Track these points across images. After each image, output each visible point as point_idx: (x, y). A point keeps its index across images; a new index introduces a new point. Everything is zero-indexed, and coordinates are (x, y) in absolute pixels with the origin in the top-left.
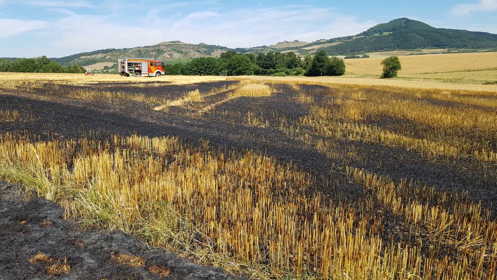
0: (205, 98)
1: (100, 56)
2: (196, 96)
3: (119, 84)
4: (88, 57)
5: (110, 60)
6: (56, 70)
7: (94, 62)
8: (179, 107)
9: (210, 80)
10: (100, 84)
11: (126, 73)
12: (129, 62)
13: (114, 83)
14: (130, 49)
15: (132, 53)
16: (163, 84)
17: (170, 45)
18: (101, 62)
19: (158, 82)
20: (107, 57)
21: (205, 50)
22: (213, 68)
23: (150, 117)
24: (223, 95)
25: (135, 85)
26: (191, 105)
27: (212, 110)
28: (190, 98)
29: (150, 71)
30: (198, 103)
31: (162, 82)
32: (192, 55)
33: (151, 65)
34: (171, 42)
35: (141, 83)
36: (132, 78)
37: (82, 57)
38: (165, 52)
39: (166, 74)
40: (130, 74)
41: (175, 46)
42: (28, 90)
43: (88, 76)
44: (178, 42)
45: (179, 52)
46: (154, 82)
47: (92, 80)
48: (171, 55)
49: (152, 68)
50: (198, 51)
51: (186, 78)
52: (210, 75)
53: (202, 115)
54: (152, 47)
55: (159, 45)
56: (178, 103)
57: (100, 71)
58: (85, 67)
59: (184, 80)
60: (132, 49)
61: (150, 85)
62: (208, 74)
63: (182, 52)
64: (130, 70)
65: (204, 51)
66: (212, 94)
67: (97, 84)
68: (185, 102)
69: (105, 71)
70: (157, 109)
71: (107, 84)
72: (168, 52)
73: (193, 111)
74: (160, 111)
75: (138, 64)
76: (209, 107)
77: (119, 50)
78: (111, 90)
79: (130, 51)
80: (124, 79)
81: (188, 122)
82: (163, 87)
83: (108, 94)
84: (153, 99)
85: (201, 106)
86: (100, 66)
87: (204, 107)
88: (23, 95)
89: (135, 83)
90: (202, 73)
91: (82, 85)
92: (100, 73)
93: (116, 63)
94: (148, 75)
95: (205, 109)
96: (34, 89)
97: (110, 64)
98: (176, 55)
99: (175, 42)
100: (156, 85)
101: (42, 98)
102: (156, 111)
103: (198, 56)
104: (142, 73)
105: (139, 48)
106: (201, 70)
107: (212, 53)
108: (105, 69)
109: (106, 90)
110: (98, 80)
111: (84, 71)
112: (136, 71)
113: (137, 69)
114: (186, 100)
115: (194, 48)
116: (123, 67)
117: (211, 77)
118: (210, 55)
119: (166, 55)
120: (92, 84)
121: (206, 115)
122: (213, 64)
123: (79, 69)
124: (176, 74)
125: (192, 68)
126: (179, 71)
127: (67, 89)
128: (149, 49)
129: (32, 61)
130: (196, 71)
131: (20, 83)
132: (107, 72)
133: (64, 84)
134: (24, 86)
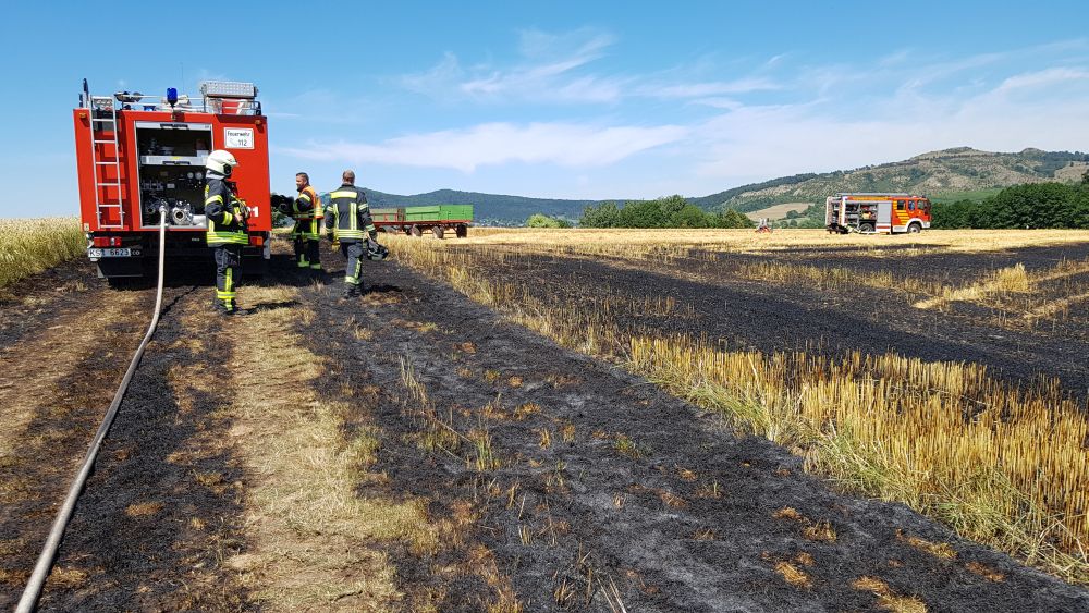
0: (1040, 285)
1: (782, 189)
2: (1016, 278)
4: (758, 193)
5: (801, 199)
6: (695, 222)
7: (768, 202)
8: (974, 304)
9: (1050, 240)
11: (841, 227)
12: (850, 202)
14: (846, 172)
15: (852, 182)
16: (928, 251)
17: (945, 158)
18: (782, 202)
19: (917, 246)
20: (796, 193)
21: (1039, 164)
22: (1057, 210)
23: (909, 322)
25: (866, 253)
26: (1003, 300)
27: (1059, 314)
28: (999, 284)
29: (895, 220)
30: (1020, 295)
31: (925, 246)
32: (999, 178)
33: (900, 207)
34: (948, 151)
35: (878, 248)
36: (855, 238)
37: (744, 195)
38: (930, 175)
39: (933, 227)
40: (850, 229)
41: (958, 160)
43: (763, 235)
44: (966, 149)
45: (966, 173)
46: (909, 246)
48: (945, 182)
49: (902, 213)
50: (1019, 169)
51: (984, 236)
52: (1049, 226)
53: (1033, 325)
54: (900, 164)
55: (917, 160)
56: (970, 293)
57: (779, 223)
58: (750, 216)
59: (979, 240)
60: (852, 171)
61: (899, 252)
62: (1042, 225)
63: (974, 174)
64: (850, 220)
65: (1037, 169)
66: (1056, 276)
67: (785, 251)
68: (988, 293)
69: (789, 221)
70: (920, 305)
72: (938, 175)
73: (1009, 315)
74: (928, 311)
75: (868, 206)
76: (1052, 307)
77: (823, 176)
79: (847, 177)
80: (836, 239)
81: (998, 337)
82: (927, 256)
83: (813, 272)
84: (910, 284)
85: (1031, 303)
86: (779, 211)
87: (1039, 305)
88: (659, 271)
89: (865, 248)
90: (1025, 221)
91: (757, 253)
92: (777, 226)
93: (813, 205)
94: (889, 230)
95: (1042, 311)
97: (801, 207)
98: (958, 182)
99: (957, 151)
100: (913, 252)
101: (692, 277)
102: (920, 310)
103: (1016, 179)
104: (877, 225)
105: (869, 168)
106: (1023, 215)
107: (1057, 173)
108: (788, 218)
111: (749, 224)
112: (863, 222)
113: (866, 216)
114: (991, 287)
115: (1006, 163)
116: (837, 214)
117: (1052, 232)
119: (933, 182)
120: (775, 251)
121: (1044, 324)
122: (1057, 199)
123: (738, 219)
124: (955, 226)
125: (1000, 210)
126: (963, 220)
127: (732, 260)
128: (892, 170)
129: (655, 205)
130: (1008, 219)
131: (650, 248)
132: (794, 225)
133: (722, 250)
134: (656, 254)
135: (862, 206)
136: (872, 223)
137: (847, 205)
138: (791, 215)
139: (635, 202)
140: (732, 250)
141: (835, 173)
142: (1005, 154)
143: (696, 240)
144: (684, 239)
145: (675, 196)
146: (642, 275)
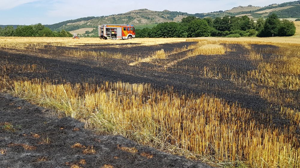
0: (169, 56)
1: (82, 23)
2: (161, 54)
3: (101, 45)
4: (74, 24)
5: (90, 26)
6: (48, 35)
7: (78, 27)
8: (149, 63)
9: (172, 41)
10: (86, 46)
11: (105, 37)
12: (107, 27)
13: (96, 45)
14: (106, 17)
15: (108, 20)
16: (134, 46)
17: (139, 12)
18: (83, 27)
19: (131, 44)
20: (88, 24)
21: (169, 16)
22: (175, 31)
23: (127, 70)
24: (184, 53)
25: (113, 46)
26: (158, 62)
27: (174, 65)
28: (156, 56)
29: (123, 35)
30: (163, 60)
31: (133, 44)
32: (157, 20)
33: (125, 30)
35: (117, 44)
36: (109, 41)
37: (68, 24)
38: (135, 18)
39: (136, 37)
40: (108, 38)
41: (143, 13)
42: (34, 50)
43: (75, 40)
44: (146, 9)
45: (146, 18)
46: (128, 44)
47: (80, 42)
48: (139, 21)
49: (125, 32)
50: (163, 17)
51: (152, 40)
52: (173, 37)
53: (167, 69)
54: (124, 14)
55: (130, 13)
56: (147, 60)
57: (83, 35)
58: (71, 32)
59: (150, 42)
60: (108, 16)
61: (124, 46)
62: (170, 37)
63: (149, 18)
64: (108, 34)
65: (168, 17)
66: (174, 53)
67: (84, 46)
68: (153, 59)
69: (86, 35)
70: (131, 64)
71: (91, 45)
72: (137, 19)
73: (159, 66)
74: (134, 66)
75: (114, 29)
76: (172, 63)
77: (97, 18)
78: (95, 50)
79: (106, 18)
80: (103, 41)
81: (156, 74)
82: (134, 47)
83: (94, 53)
84: (128, 57)
85: (166, 62)
86: (82, 31)
87: (168, 63)
88: (32, 54)
89: (113, 45)
90: (165, 35)
91: (73, 46)
92: (82, 37)
93: (95, 29)
94: (121, 38)
95: (169, 65)
96: (39, 49)
97: (90, 30)
98: (144, 21)
99: (143, 10)
100: (129, 46)
101: (46, 56)
102: (131, 66)
103: (162, 21)
104: (117, 36)
105: (114, 15)
106: (165, 33)
107: (174, 19)
108: (86, 34)
109: (92, 50)
110: (84, 42)
111: (71, 36)
112: (112, 35)
113: (113, 33)
114: (154, 57)
115: (159, 15)
116: (103, 32)
117: (173, 39)
118: (173, 20)
119: (136, 21)
120: (80, 46)
121: (169, 69)
122: (175, 28)
123: (66, 34)
124: (143, 37)
125: (157, 31)
126: (146, 35)
127: (62, 49)
128: (122, 16)
129: (30, 28)
130: (160, 34)
131: (27, 45)
132: (88, 36)
133: (59, 45)
134: (30, 47)
135: (112, 29)
136: (115, 35)
137: (106, 29)
138: (87, 32)
139: (22, 26)
140: (63, 45)
141: (102, 17)
142: (158, 12)
143: (48, 42)
144: (43, 41)
145: (39, 24)
146: (23, 56)
